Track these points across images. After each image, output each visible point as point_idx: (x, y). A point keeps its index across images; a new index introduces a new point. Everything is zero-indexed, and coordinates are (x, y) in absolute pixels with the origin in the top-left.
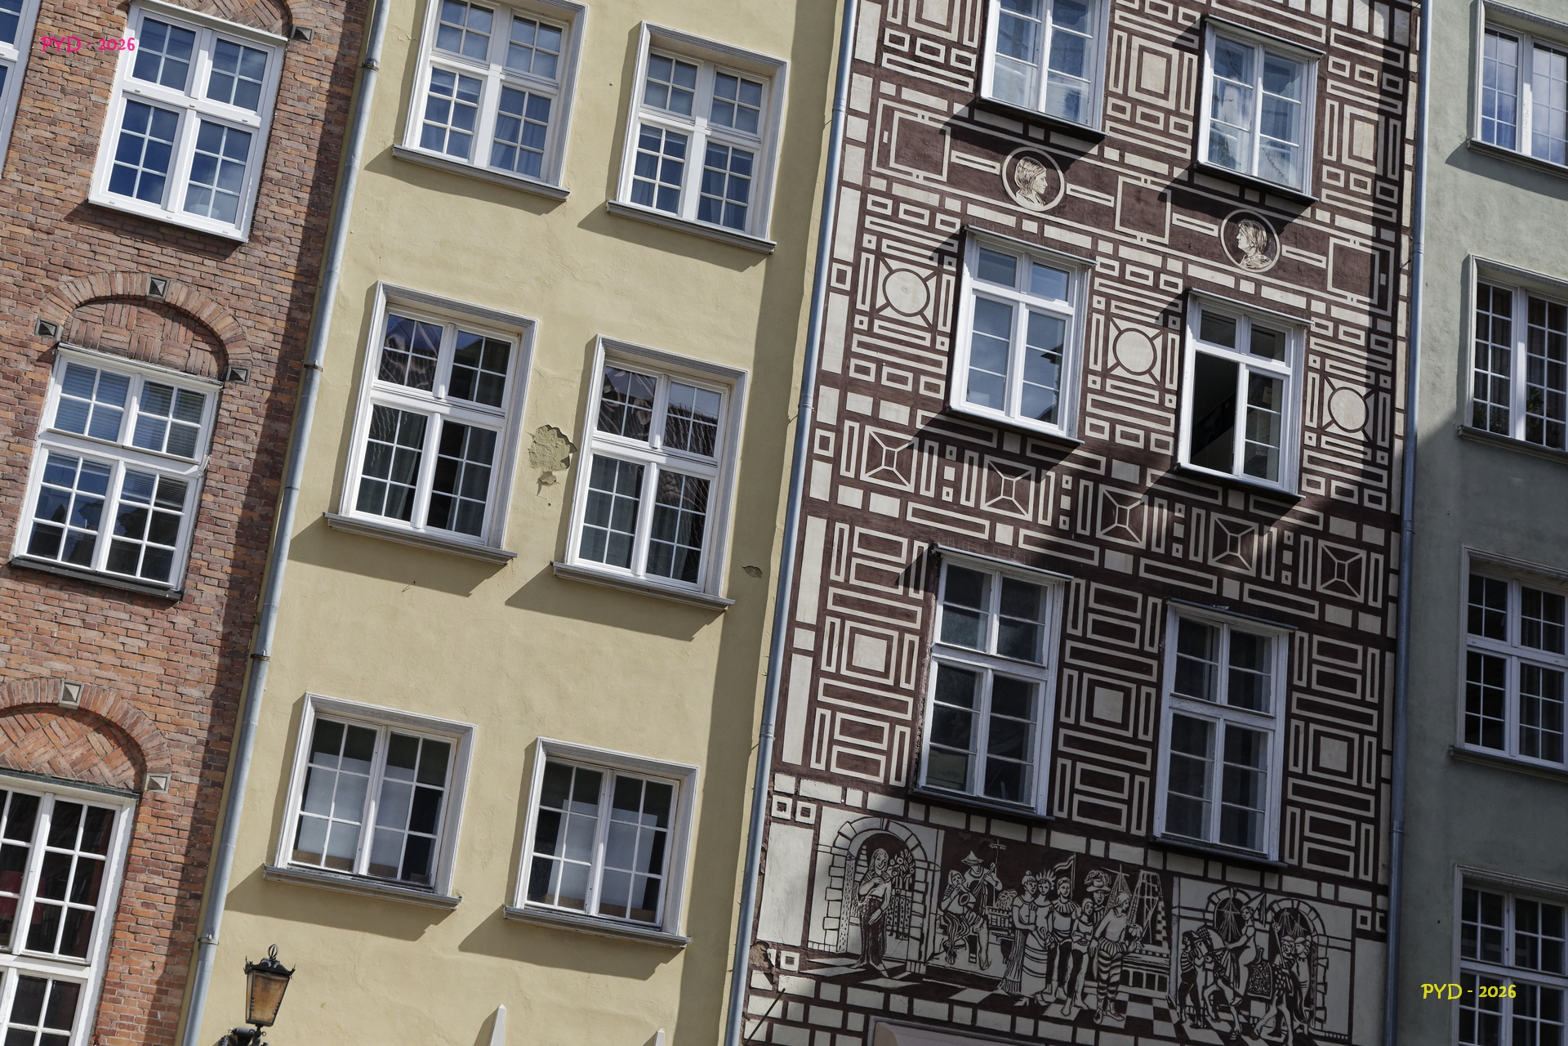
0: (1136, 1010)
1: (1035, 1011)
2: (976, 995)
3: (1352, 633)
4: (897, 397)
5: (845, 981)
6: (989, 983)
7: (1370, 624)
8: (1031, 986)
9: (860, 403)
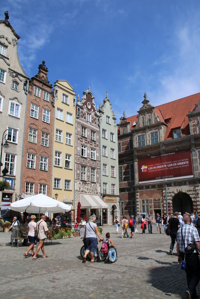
0: (91, 192)
1: (86, 192)
2: (84, 192)
3: (98, 168)
4: (79, 155)
5: (79, 192)
6: (84, 191)
7: (99, 168)
8: (86, 191)
9: (77, 156)
